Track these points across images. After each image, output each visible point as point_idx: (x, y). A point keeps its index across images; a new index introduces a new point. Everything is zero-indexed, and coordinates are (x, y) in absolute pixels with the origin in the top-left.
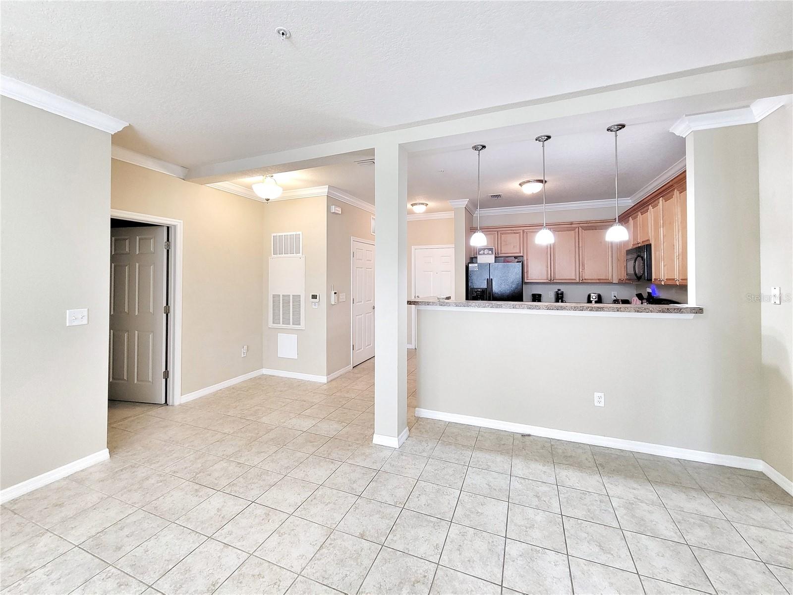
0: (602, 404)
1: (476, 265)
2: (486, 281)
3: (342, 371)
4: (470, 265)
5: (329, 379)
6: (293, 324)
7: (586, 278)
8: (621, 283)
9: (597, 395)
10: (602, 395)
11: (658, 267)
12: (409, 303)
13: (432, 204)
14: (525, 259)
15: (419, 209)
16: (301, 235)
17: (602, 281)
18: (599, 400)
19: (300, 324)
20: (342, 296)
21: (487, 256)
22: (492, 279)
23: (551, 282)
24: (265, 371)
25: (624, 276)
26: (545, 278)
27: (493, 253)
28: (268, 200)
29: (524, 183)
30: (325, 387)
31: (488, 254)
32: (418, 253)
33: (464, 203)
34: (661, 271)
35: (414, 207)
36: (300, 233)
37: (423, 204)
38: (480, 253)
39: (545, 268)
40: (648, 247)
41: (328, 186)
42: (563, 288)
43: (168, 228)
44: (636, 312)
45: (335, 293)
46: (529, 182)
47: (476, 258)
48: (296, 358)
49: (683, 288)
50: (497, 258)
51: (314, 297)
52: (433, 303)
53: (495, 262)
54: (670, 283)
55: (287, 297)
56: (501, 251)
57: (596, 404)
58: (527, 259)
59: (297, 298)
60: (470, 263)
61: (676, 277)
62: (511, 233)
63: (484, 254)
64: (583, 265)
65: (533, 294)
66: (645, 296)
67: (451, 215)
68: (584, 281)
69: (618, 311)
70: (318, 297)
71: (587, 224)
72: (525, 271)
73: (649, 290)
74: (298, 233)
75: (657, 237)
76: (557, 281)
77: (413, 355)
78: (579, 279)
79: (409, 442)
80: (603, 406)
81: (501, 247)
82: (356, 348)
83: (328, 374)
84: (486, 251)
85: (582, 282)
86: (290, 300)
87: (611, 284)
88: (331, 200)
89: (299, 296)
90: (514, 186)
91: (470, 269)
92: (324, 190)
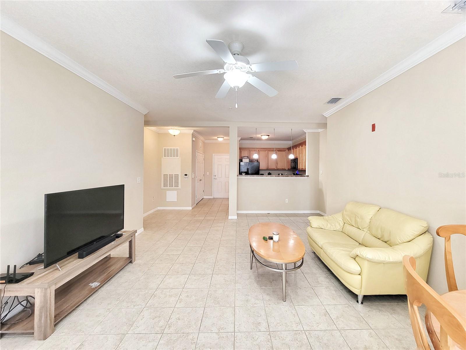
1: (243, 163)
2: (246, 169)
5: (193, 208)
6: (175, 187)
7: (278, 168)
8: (289, 170)
10: (287, 199)
11: (299, 164)
13: (225, 138)
14: (259, 161)
15: (220, 140)
17: (283, 169)
19: (178, 187)
22: (249, 168)
23: (267, 169)
24: (159, 208)
25: (290, 167)
26: (265, 168)
27: (248, 158)
29: (263, 135)
30: (191, 211)
31: (246, 159)
33: (239, 139)
34: (300, 166)
35: (218, 138)
36: (179, 148)
37: (222, 138)
39: (265, 165)
40: (297, 159)
42: (271, 172)
45: (194, 173)
46: (264, 135)
47: (243, 160)
48: (176, 201)
49: (305, 171)
50: (249, 160)
51: (186, 175)
54: (302, 169)
55: (171, 176)
56: (251, 158)
57: (286, 202)
59: (177, 176)
60: (241, 162)
61: (304, 168)
62: (254, 151)
64: (278, 164)
65: (261, 174)
66: (295, 174)
73: (296, 172)
75: (299, 157)
76: (269, 169)
78: (276, 168)
80: (288, 202)
82: (197, 197)
83: (192, 206)
84: (246, 158)
85: (278, 170)
86: (173, 177)
87: (286, 170)
88: (193, 136)
89: (178, 175)
90: (259, 136)
91: (241, 164)
92: (192, 131)
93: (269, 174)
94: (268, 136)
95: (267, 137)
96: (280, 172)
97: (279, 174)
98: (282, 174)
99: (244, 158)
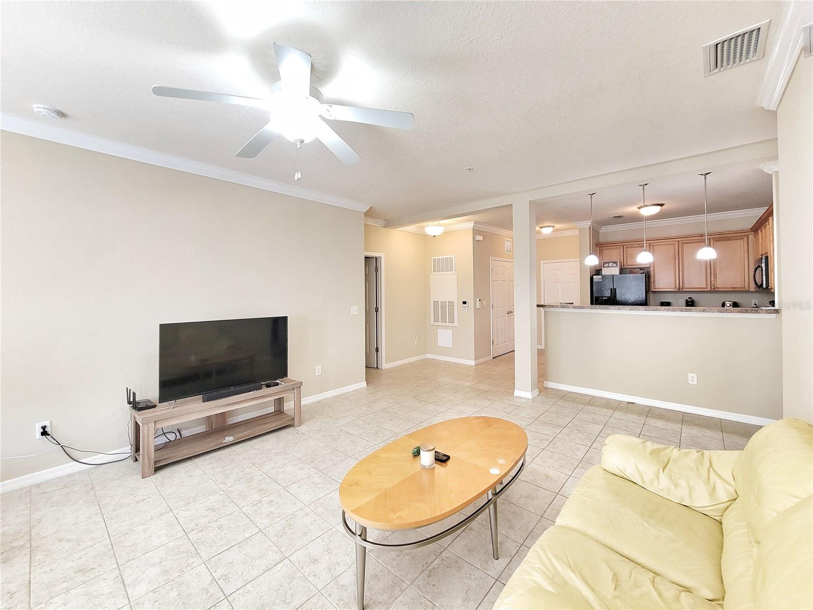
0: (695, 383)
1: (600, 277)
2: (609, 291)
3: (485, 359)
4: (594, 277)
5: (477, 363)
6: (449, 323)
7: (718, 287)
9: (690, 375)
10: (695, 375)
12: (538, 306)
13: (557, 226)
14: (652, 270)
15: (547, 231)
16: (454, 258)
17: (736, 289)
18: (692, 379)
19: (454, 323)
20: (485, 302)
21: (611, 268)
22: (615, 289)
23: (680, 291)
24: (428, 356)
26: (674, 287)
27: (617, 266)
28: (434, 236)
29: (642, 207)
30: (474, 367)
31: (612, 266)
32: (547, 267)
33: (588, 224)
35: (542, 229)
36: (453, 256)
37: (550, 226)
38: (605, 266)
39: (673, 279)
40: (767, 258)
41: (473, 222)
43: (376, 258)
44: (718, 312)
45: (480, 300)
46: (647, 206)
47: (602, 270)
48: (451, 347)
50: (622, 271)
51: (465, 303)
52: (556, 306)
53: (620, 273)
55: (444, 303)
56: (627, 263)
57: (690, 382)
58: (654, 270)
59: (451, 304)
60: (595, 275)
62: (637, 247)
63: (608, 266)
64: (715, 275)
65: (661, 302)
67: (576, 232)
68: (716, 289)
69: (704, 311)
70: (467, 303)
71: (720, 236)
72: (652, 281)
74: (451, 256)
76: (687, 290)
77: (541, 354)
78: (711, 288)
79: (539, 397)
80: (696, 383)
81: (627, 259)
82: (495, 343)
83: (475, 360)
84: (611, 264)
85: (714, 291)
86: (446, 305)
87: (748, 292)
88: (476, 232)
89: (453, 302)
90: (633, 209)
91: (594, 280)
92: (471, 225)
93: (690, 303)
94: (660, 207)
95: (656, 210)
96: (729, 299)
97: (723, 305)
98: (735, 305)
99: (606, 265)
